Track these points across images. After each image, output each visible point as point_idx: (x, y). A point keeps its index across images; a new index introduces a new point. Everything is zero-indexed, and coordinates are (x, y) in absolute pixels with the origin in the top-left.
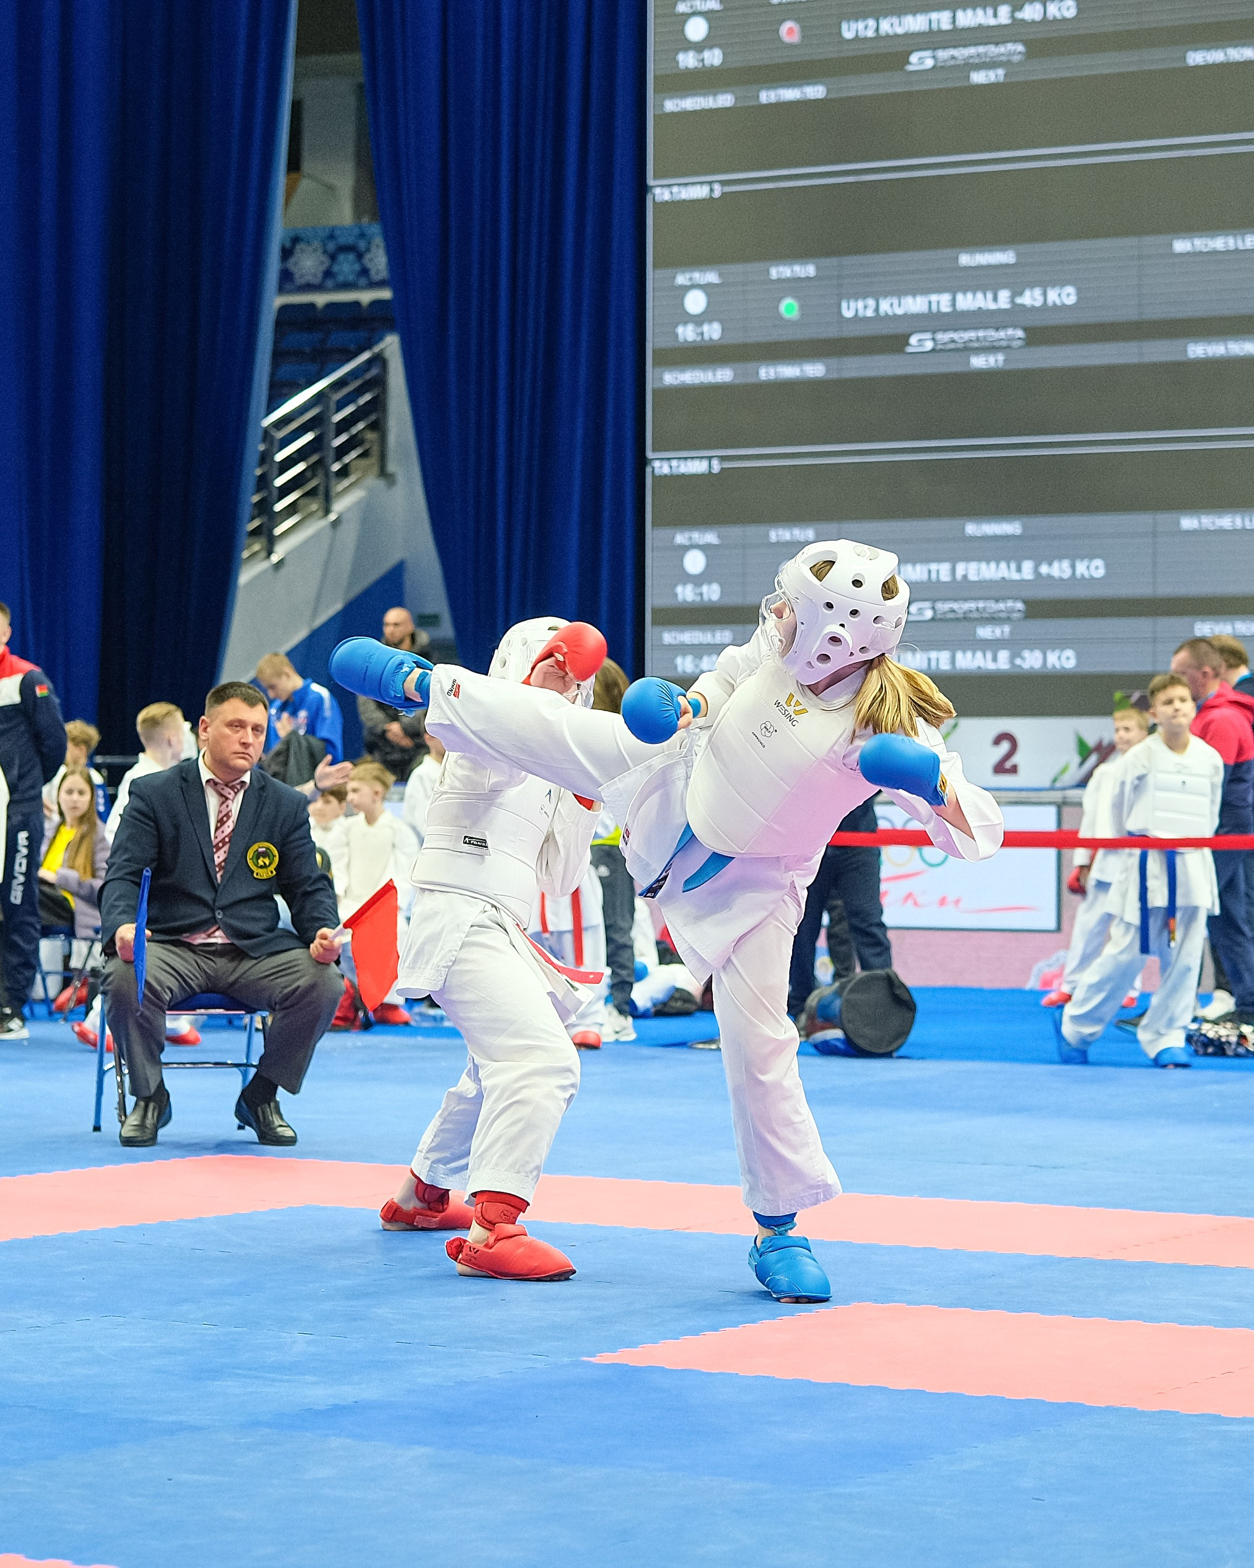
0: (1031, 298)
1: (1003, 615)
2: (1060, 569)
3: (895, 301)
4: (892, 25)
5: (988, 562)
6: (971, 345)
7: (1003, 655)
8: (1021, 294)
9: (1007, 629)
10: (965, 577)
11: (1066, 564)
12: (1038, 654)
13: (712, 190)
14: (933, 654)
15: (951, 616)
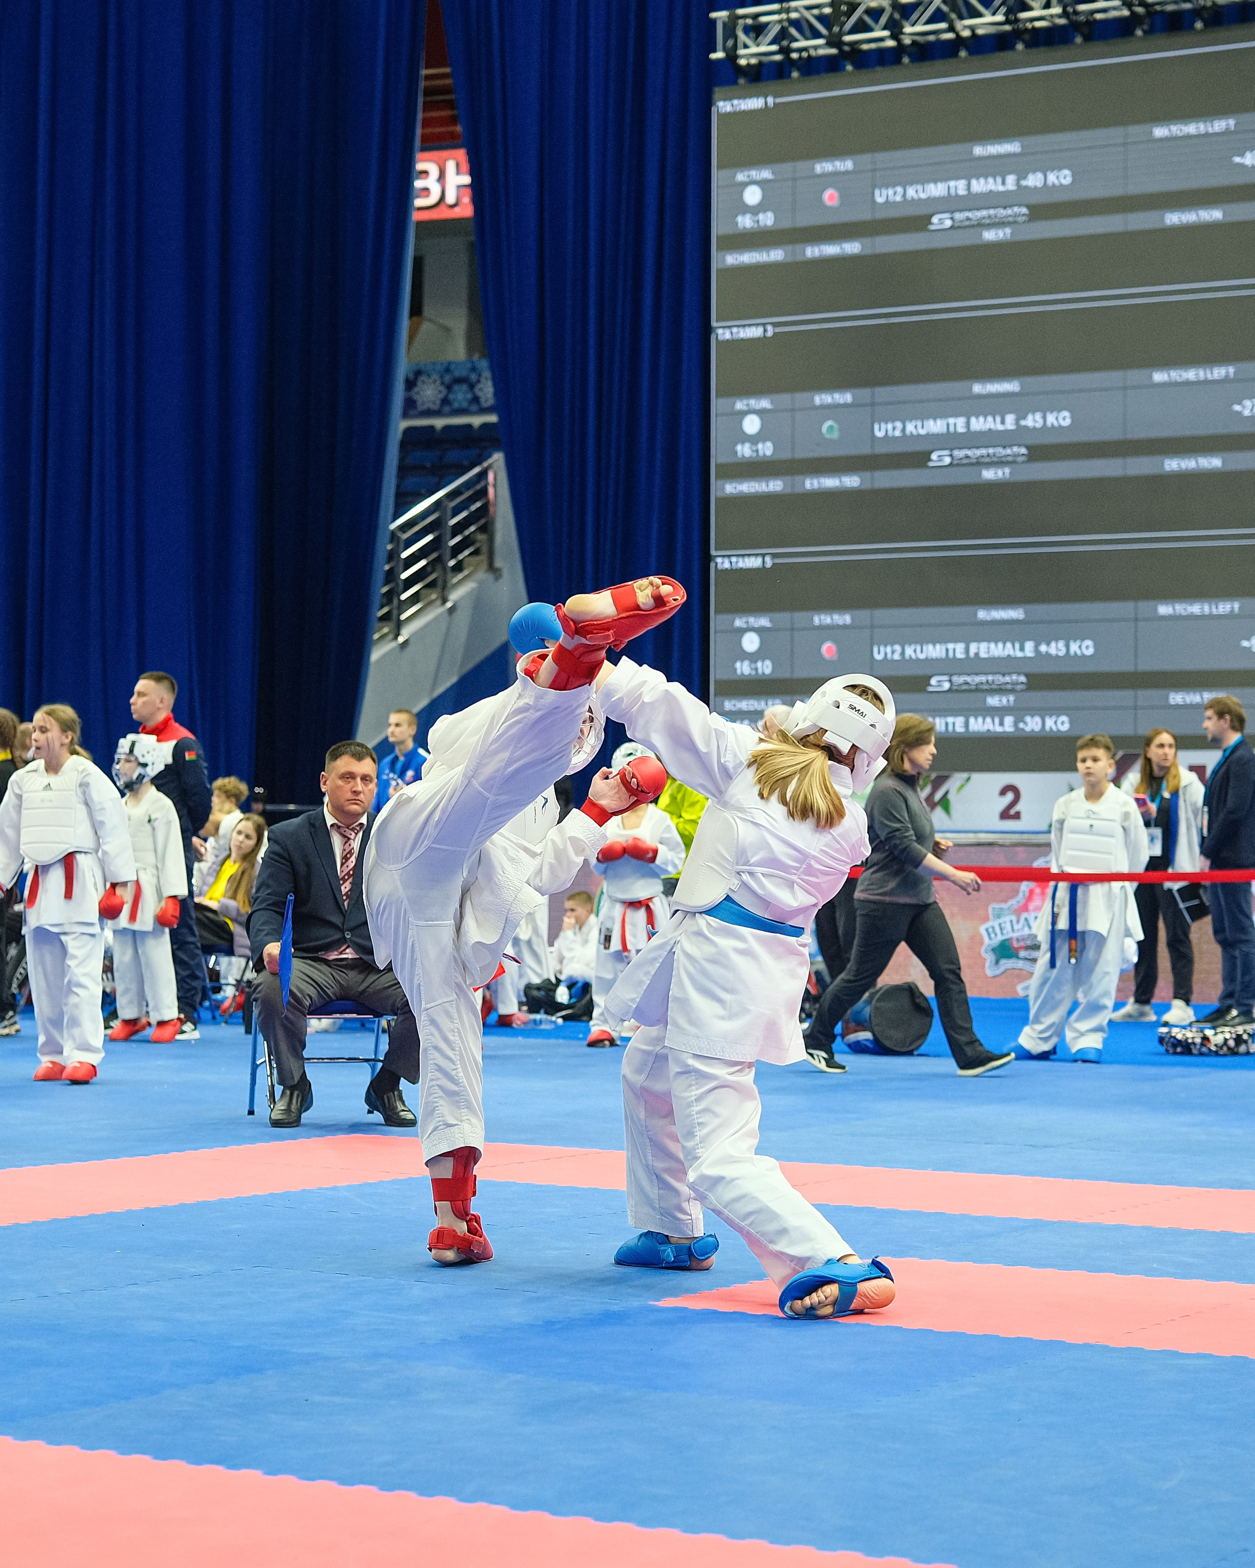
0: (1033, 421)
1: (1009, 687)
2: (1056, 649)
3: (919, 424)
4: (917, 191)
5: (996, 643)
6: (982, 460)
7: (1009, 720)
8: (1024, 418)
9: (1012, 698)
10: (977, 654)
11: (1061, 644)
12: (1038, 719)
13: (765, 331)
14: (950, 720)
15: (964, 687)
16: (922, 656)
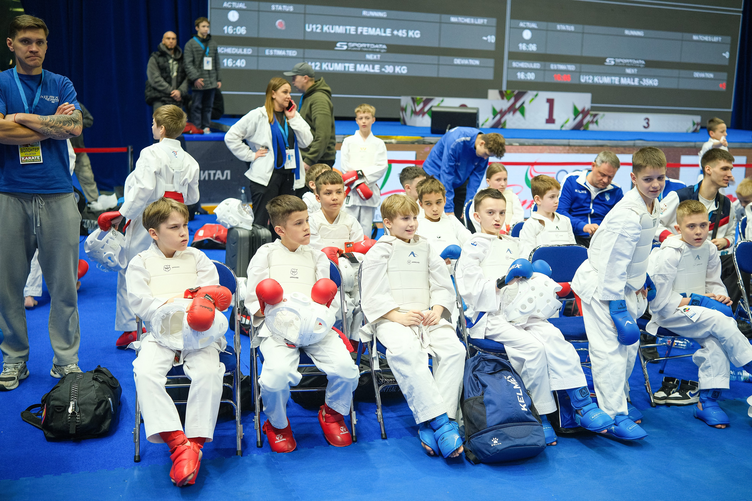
1: (378, 50)
2: (402, 33)
5: (372, 28)
7: (377, 67)
9: (379, 56)
10: (362, 33)
11: (404, 31)
12: (391, 67)
14: (347, 65)
15: (355, 49)
16: (332, 31)
